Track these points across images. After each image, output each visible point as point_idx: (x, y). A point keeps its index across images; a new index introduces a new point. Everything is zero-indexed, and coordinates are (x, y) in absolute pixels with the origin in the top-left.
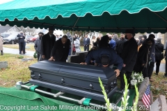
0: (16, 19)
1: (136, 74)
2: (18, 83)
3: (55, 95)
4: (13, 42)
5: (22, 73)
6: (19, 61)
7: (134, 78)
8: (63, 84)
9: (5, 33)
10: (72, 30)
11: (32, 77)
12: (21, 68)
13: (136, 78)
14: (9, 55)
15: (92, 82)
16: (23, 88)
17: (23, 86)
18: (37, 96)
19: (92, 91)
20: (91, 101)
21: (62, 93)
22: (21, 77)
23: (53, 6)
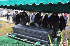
2: (7, 34)
3: (24, 40)
4: (5, 16)
5: (9, 29)
6: (7, 24)
8: (27, 35)
9: (1, 12)
10: (31, 11)
11: (13, 32)
12: (8, 27)
14: (3, 21)
15: (41, 35)
16: (9, 36)
19: (41, 39)
20: (41, 43)
21: (27, 39)
22: (8, 31)
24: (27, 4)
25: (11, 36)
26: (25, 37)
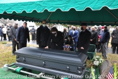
1: (97, 57)
2: (5, 66)
6: (3, 46)
7: (96, 60)
8: (44, 66)
11: (17, 61)
13: (98, 59)
15: (69, 65)
16: (10, 70)
17: (10, 68)
19: (69, 72)
21: (43, 74)
22: (7, 59)
23: (40, 2)
25: (14, 69)
26: (39, 69)
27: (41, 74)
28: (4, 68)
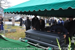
0: (21, 11)
1: (74, 38)
2: (20, 39)
3: (36, 45)
5: (22, 34)
6: (20, 29)
7: (73, 39)
8: (39, 40)
9: (15, 17)
10: (44, 16)
11: (26, 36)
12: (21, 32)
14: (16, 27)
16: (22, 41)
18: (28, 45)
19: (52, 44)
21: (39, 44)
22: (21, 36)
23: (36, 6)
24: (40, 10)
25: (24, 41)
26: (37, 42)
27: (38, 44)
28: (20, 40)
